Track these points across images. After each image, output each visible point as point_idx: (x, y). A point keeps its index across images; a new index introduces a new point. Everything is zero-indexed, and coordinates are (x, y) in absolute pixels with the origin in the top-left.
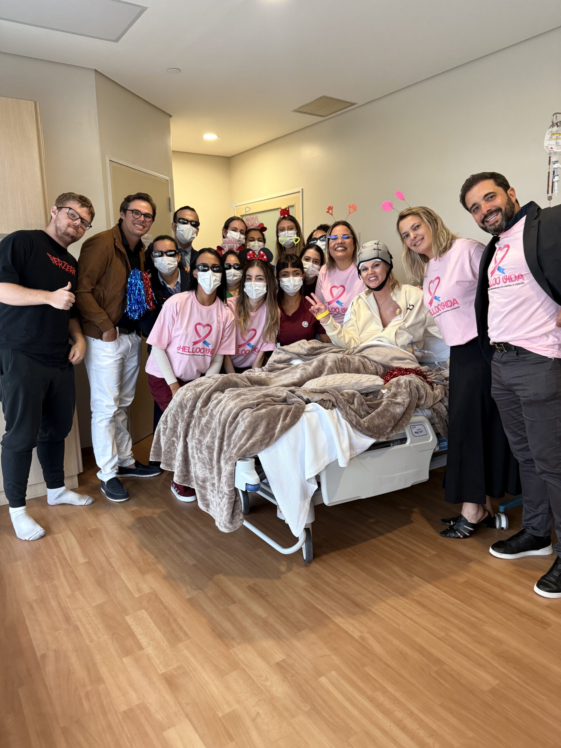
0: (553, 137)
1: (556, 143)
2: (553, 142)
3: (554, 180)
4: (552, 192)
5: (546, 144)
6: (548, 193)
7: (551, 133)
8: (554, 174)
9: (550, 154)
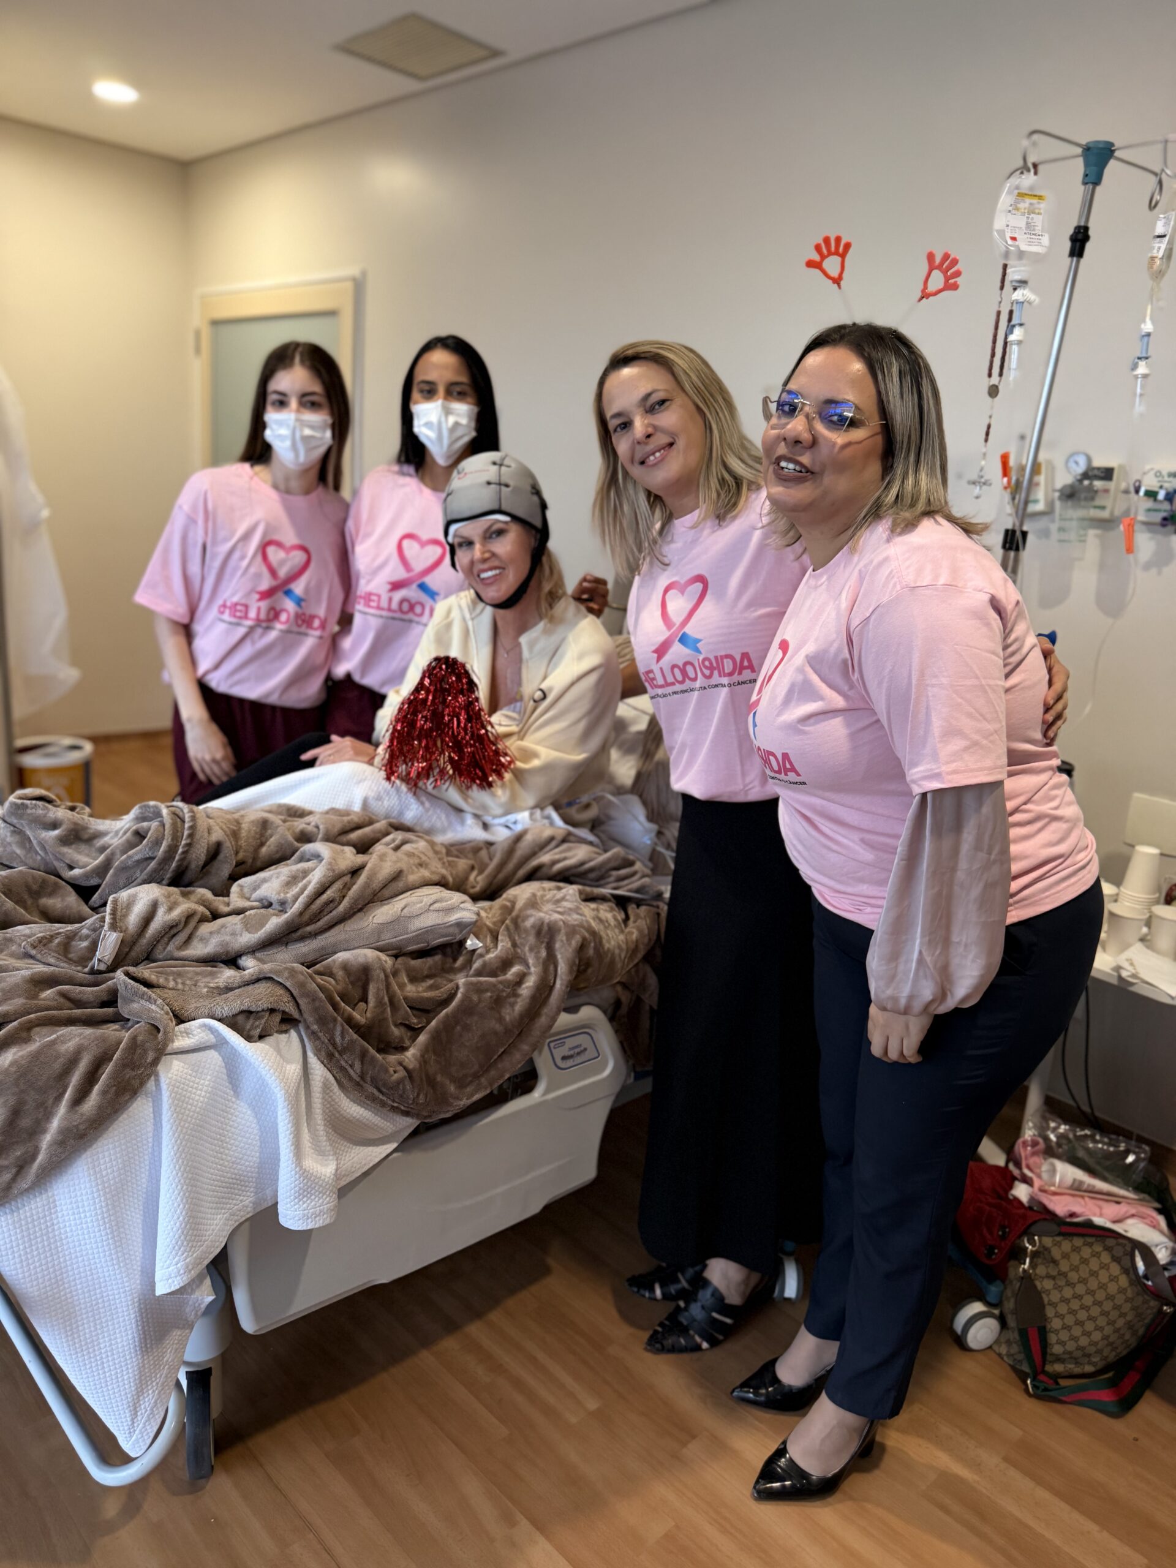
0: (1022, 206)
1: (1028, 224)
2: (1021, 222)
3: (1011, 338)
4: (1001, 374)
5: (999, 223)
6: (990, 375)
7: (1016, 192)
8: (1010, 320)
9: (1007, 254)
